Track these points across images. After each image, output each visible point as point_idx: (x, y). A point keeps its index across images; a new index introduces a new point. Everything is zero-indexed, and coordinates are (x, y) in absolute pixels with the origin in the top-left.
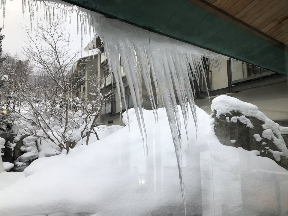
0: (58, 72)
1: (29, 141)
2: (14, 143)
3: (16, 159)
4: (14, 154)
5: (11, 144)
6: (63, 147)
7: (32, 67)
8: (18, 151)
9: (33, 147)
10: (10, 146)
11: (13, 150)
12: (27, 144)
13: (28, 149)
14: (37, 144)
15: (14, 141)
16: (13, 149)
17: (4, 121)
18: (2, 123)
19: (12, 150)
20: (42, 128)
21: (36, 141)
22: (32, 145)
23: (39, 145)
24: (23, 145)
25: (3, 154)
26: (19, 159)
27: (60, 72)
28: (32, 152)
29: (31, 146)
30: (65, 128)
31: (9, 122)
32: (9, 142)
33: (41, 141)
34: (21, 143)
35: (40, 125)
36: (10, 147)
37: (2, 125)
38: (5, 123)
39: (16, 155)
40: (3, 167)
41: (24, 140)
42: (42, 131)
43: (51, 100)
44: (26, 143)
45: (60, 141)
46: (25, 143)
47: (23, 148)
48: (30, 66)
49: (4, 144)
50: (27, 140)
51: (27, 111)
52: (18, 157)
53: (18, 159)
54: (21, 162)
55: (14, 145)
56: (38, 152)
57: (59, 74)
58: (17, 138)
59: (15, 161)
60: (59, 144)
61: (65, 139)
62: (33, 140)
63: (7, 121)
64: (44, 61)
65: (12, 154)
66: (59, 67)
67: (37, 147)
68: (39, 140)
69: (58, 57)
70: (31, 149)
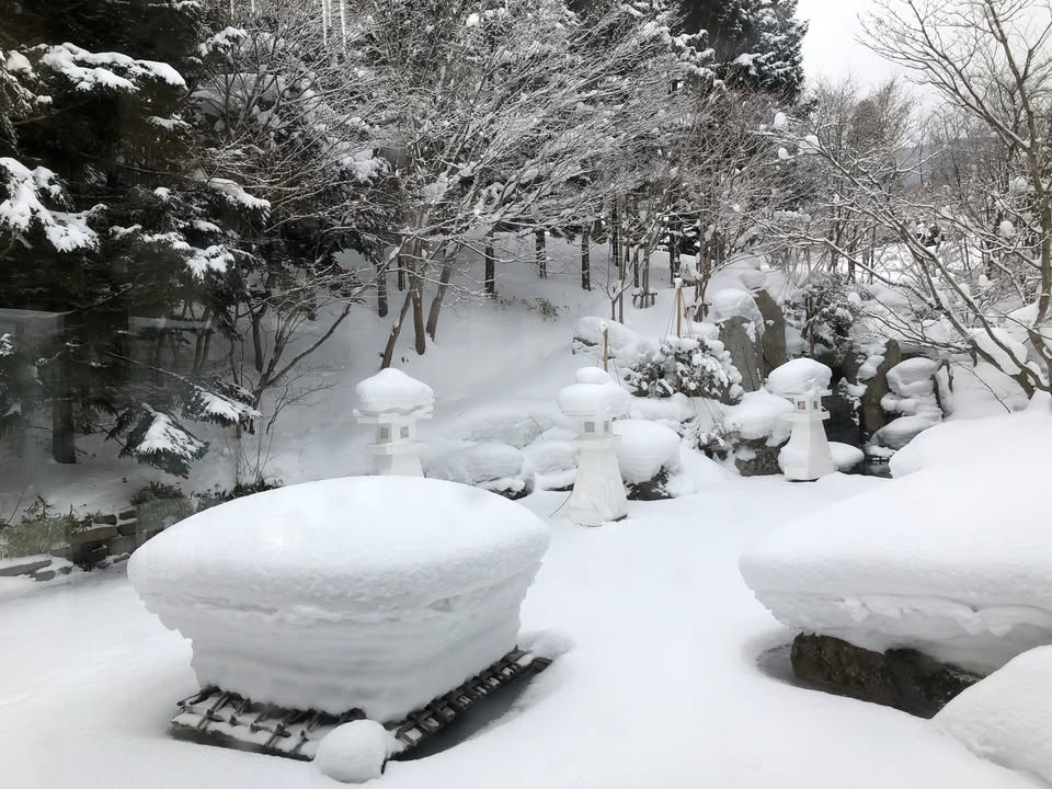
0: (1008, 105)
1: (908, 376)
2: (858, 383)
3: (868, 439)
4: (862, 419)
5: (851, 386)
6: (1033, 383)
7: (905, 110)
8: (875, 411)
9: (925, 400)
10: (847, 393)
11: (859, 407)
12: (902, 386)
13: (905, 404)
14: (936, 390)
15: (858, 377)
16: (857, 404)
17: (825, 310)
18: (817, 318)
19: (855, 407)
20: (948, 314)
21: (933, 378)
22: (920, 392)
23: (943, 392)
24: (890, 391)
25: (827, 415)
26: (879, 438)
27: (1019, 101)
28: (919, 416)
29: (915, 396)
30: (1040, 307)
31: (840, 312)
32: (844, 379)
33: (951, 378)
34: (880, 384)
35: (938, 300)
36: (848, 397)
37: (820, 323)
38: (827, 317)
39: (869, 424)
40: (831, 459)
41: (892, 373)
42: (948, 325)
43: (985, 223)
44: (899, 383)
45: (1022, 361)
46: (893, 383)
47: (888, 402)
48: (898, 105)
49: (829, 383)
50: (902, 373)
51: (897, 270)
52: (874, 432)
53: (874, 436)
54: (886, 448)
55: (860, 389)
56: (943, 416)
57: (1015, 110)
58: (869, 368)
59: (868, 443)
60: (1018, 371)
61: (1044, 350)
62: (920, 372)
63: (833, 312)
64: (939, 50)
65: (856, 420)
66: (1013, 79)
67: (938, 398)
68: (943, 374)
69: (997, 22)
70: (917, 405)
